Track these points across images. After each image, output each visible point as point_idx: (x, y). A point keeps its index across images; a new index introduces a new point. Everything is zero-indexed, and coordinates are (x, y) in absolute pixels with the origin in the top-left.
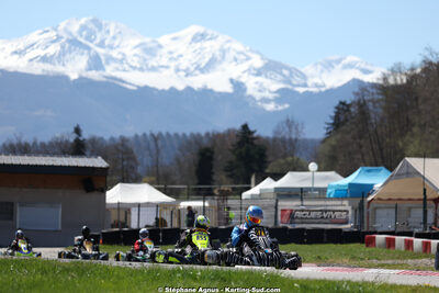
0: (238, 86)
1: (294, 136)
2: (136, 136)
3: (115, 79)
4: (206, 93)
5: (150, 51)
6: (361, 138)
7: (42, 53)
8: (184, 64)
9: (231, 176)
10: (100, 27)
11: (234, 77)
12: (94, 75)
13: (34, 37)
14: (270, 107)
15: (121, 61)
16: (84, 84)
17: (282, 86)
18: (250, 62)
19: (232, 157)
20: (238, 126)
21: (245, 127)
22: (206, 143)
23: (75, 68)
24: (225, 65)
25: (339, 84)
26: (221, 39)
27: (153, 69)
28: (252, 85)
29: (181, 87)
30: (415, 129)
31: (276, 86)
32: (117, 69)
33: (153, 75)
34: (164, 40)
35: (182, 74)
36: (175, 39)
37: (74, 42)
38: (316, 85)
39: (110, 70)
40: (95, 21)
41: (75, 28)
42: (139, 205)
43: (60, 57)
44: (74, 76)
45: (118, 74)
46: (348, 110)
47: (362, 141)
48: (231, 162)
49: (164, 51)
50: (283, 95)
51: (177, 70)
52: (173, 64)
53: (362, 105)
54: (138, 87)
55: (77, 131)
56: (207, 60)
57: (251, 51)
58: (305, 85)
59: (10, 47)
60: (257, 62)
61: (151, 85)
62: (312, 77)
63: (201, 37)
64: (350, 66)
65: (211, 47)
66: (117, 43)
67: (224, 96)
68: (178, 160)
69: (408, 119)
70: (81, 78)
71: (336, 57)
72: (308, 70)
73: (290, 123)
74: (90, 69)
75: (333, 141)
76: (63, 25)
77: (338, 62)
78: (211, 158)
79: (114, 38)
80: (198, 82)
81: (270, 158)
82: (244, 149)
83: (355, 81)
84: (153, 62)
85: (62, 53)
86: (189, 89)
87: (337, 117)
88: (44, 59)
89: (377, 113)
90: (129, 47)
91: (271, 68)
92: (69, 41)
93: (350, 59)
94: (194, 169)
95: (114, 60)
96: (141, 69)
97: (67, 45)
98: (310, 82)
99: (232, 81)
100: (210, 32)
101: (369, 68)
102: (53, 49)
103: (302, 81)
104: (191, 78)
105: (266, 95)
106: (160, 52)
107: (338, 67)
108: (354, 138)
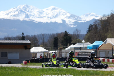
0: (64, 21)
1: (78, 34)
2: (38, 35)
3: (32, 20)
4: (56, 23)
5: (41, 13)
6: (95, 34)
7: (13, 14)
8: (50, 16)
9: (62, 44)
10: (28, 7)
11: (63, 19)
12: (27, 19)
13: (11, 10)
14: (72, 26)
15: (34, 16)
16: (24, 21)
17: (75, 21)
18: (66, 15)
19: (63, 39)
20: (64, 31)
21: (66, 32)
22: (56, 36)
23: (22, 18)
24: (60, 16)
25: (90, 20)
26: (59, 9)
27: (42, 17)
28: (67, 21)
29: (49, 22)
30: (110, 31)
31: (73, 21)
32: (33, 18)
33: (42, 19)
34: (44, 10)
35: (49, 18)
36: (47, 9)
37: (21, 11)
38: (84, 20)
39: (31, 18)
40: (27, 5)
41: (21, 7)
42: (39, 52)
43: (18, 15)
44: (21, 20)
45: (32, 19)
46: (92, 27)
47: (96, 35)
48: (62, 41)
49: (45, 13)
50: (75, 23)
51: (48, 17)
52: (47, 16)
53: (96, 25)
54: (38, 22)
55: (23, 34)
56: (55, 15)
57: (67, 12)
58: (81, 20)
59: (5, 13)
60: (69, 15)
61: (41, 21)
62: (83, 18)
63: (54, 9)
64: (92, 15)
66: (32, 11)
67: (60, 24)
68: (49, 41)
69: (107, 29)
70: (23, 20)
71: (89, 13)
72: (82, 17)
73: (77, 30)
74: (26, 18)
75: (88, 35)
76: (18, 7)
77: (89, 14)
78: (57, 40)
79: (32, 10)
80: (53, 20)
81: (73, 39)
82: (65, 37)
83: (94, 19)
84: (42, 16)
85: (18, 14)
86: (51, 22)
87: (89, 28)
88: (14, 16)
89: (99, 27)
90: (35, 12)
91: (72, 16)
93: (92, 13)
94: (53, 43)
95: (32, 15)
96: (39, 18)
97: (20, 12)
99: (62, 20)
100: (56, 8)
101: (97, 16)
102: (16, 13)
103: (80, 20)
104: (51, 20)
105: (71, 23)
106: (43, 13)
107: (89, 16)
108: (94, 34)
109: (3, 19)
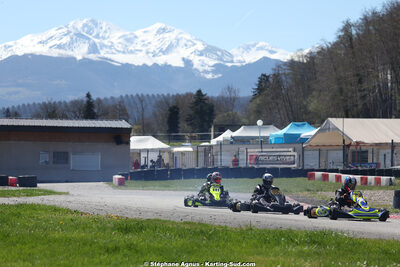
0: (188, 62)
1: (233, 95)
2: (121, 97)
3: (106, 59)
4: (167, 67)
5: (129, 40)
6: (277, 98)
7: (58, 43)
8: (152, 48)
9: (191, 124)
10: (96, 25)
11: (185, 56)
12: (92, 57)
13: (53, 32)
14: (209, 76)
15: (110, 47)
16: (86, 62)
17: (216, 62)
18: (195, 47)
19: (192, 112)
20: (194, 92)
21: (199, 92)
22: (172, 103)
23: (80, 52)
24: (179, 49)
26: (176, 32)
27: (132, 52)
28: (197, 62)
29: (150, 64)
30: (314, 93)
31: (213, 63)
32: (108, 52)
33: (131, 56)
34: (138, 33)
35: (151, 55)
36: (145, 32)
37: (79, 35)
38: (240, 62)
39: (103, 53)
40: (93, 21)
41: (79, 26)
42: (148, 151)
43: (70, 45)
44: (79, 58)
45: (106, 56)
46: (267, 80)
47: (278, 101)
48: (190, 115)
49: (140, 39)
50: (218, 68)
51: (148, 53)
52: (144, 49)
53: (277, 76)
54: (123, 64)
55: (88, 96)
56: (168, 44)
57: (196, 39)
58: (232, 62)
59: (37, 39)
60: (200, 47)
61: (130, 63)
62: (237, 56)
63: (163, 30)
64: (261, 48)
65: (170, 37)
66: (107, 35)
67: (178, 69)
68: (155, 114)
69: (309, 87)
70: (84, 59)
71: (252, 43)
72: (234, 51)
73: (229, 89)
74: (90, 53)
75: (258, 101)
76: (71, 23)
77: (254, 46)
78: (177, 113)
79: (105, 32)
80: (161, 60)
81: (216, 112)
82: (198, 107)
83: (265, 58)
84: (131, 48)
85: (71, 43)
86: (155, 65)
87: (260, 82)
88: (59, 47)
89: (287, 82)
90: (116, 38)
91: (209, 50)
92: (75, 34)
93: (260, 44)
94: (166, 120)
95: (106, 46)
96: (124, 52)
97: (74, 38)
98: (235, 59)
99: (183, 59)
100: (169, 27)
101: (274, 49)
102: (66, 40)
103: (230, 59)
104: (156, 58)
105: (206, 68)
106: (136, 41)
107: (253, 49)
108: (273, 99)
109: (31, 54)
